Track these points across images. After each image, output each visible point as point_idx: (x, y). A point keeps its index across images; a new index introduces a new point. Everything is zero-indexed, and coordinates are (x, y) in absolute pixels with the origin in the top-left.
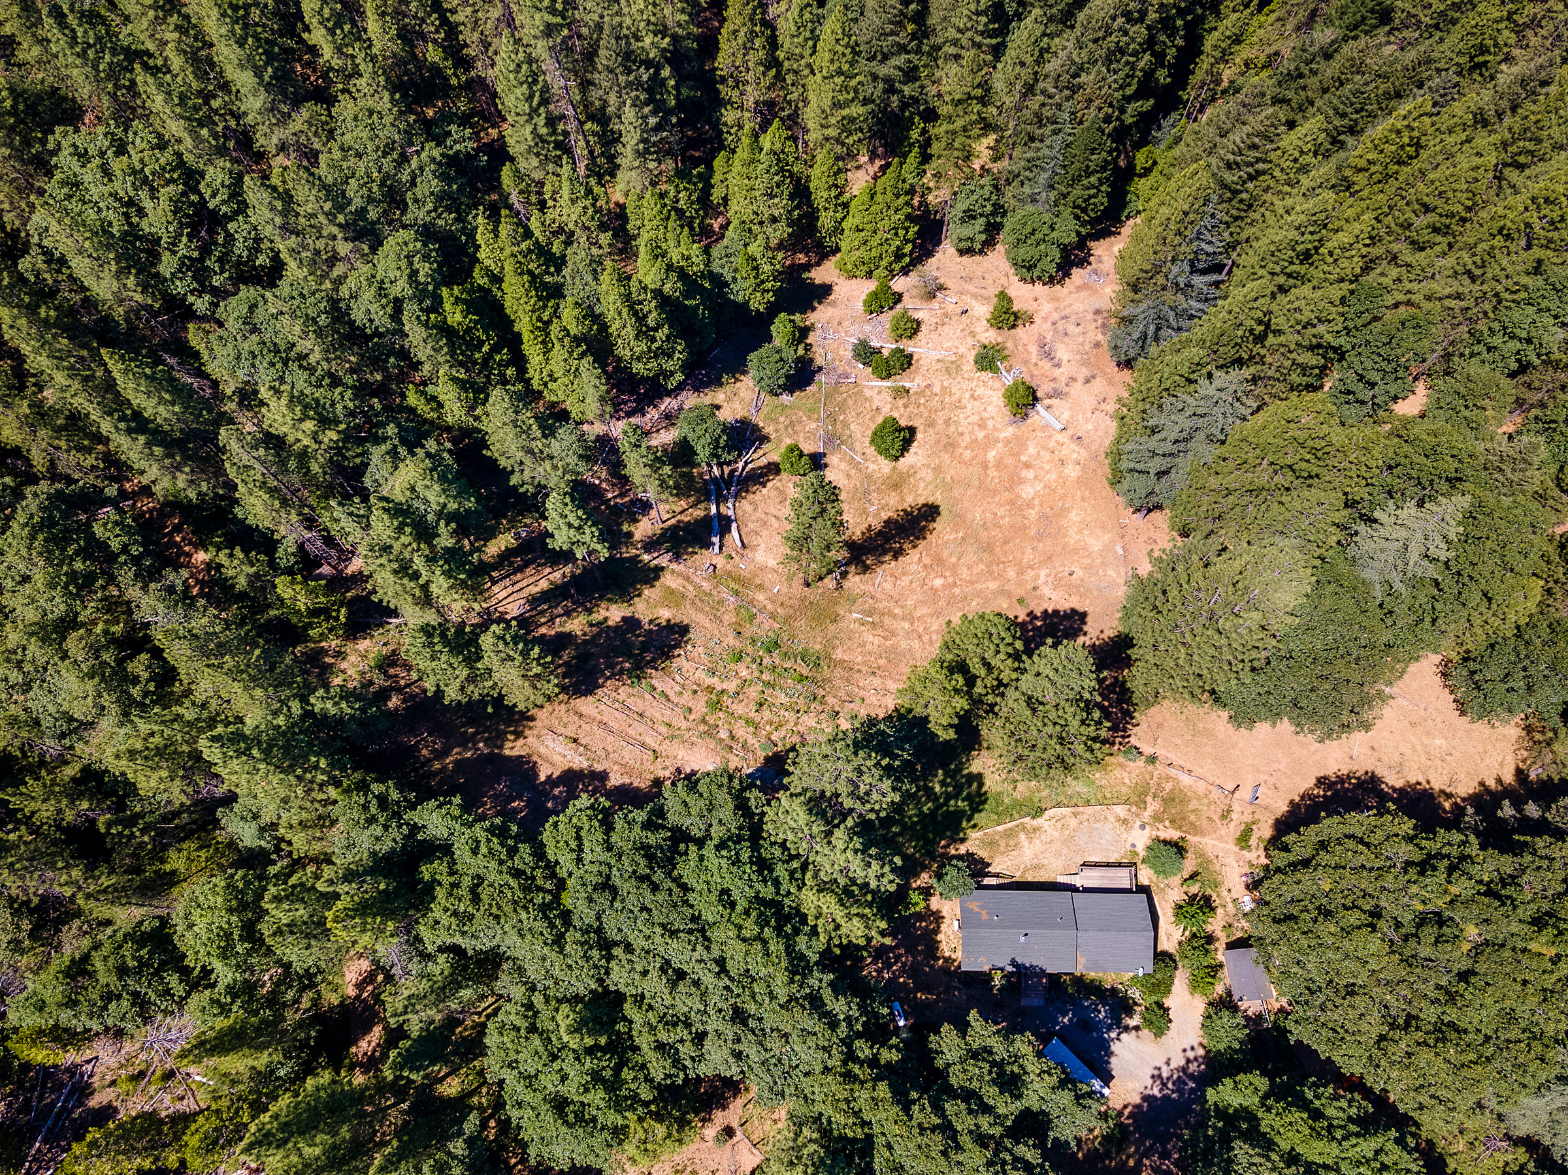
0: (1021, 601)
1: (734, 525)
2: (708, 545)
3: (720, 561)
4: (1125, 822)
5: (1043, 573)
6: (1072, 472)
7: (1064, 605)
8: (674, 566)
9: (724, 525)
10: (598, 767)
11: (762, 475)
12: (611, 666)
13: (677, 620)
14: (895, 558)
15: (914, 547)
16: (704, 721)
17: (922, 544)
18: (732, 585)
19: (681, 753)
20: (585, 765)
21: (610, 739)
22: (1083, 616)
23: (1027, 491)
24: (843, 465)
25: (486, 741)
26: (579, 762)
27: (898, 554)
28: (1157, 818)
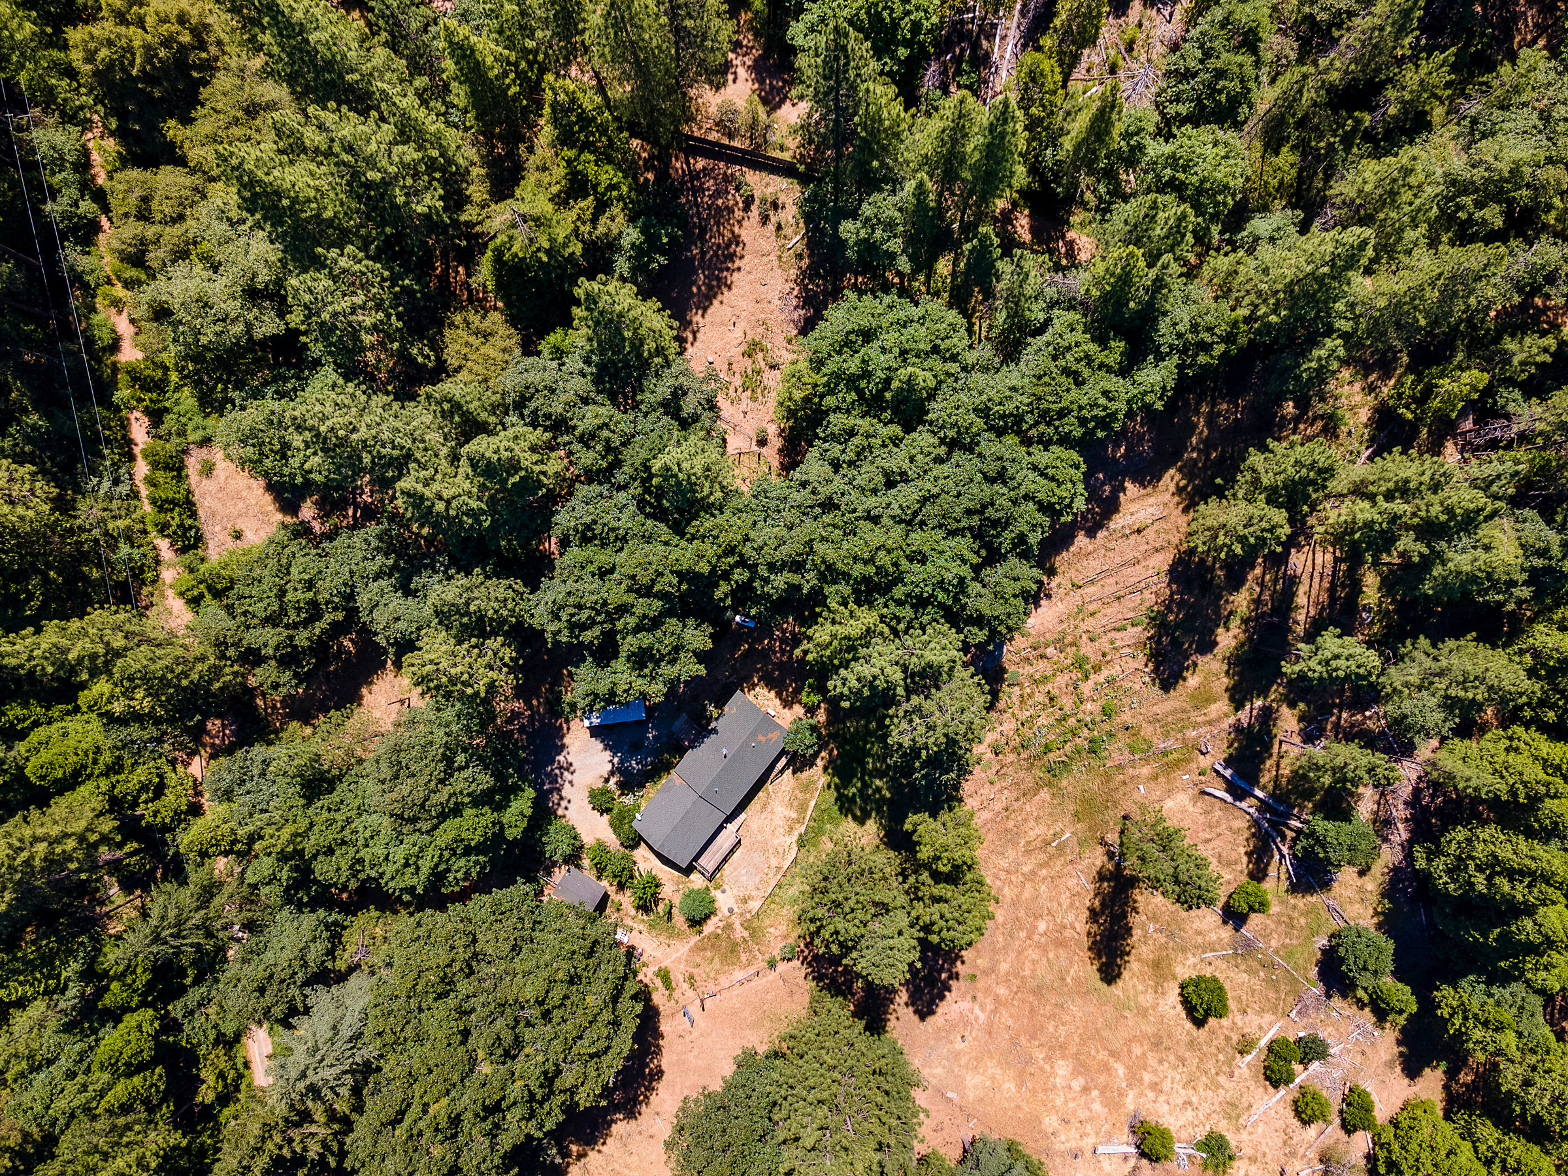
0: (973, 978)
1: (1229, 799)
2: (1228, 763)
3: (1205, 762)
4: (745, 901)
5: (982, 1017)
6: (1050, 1122)
7: (942, 1008)
8: (1232, 720)
9: (1238, 791)
10: (1101, 534)
11: (1259, 860)
12: (1181, 604)
13: (1179, 687)
14: (1092, 910)
15: (1089, 934)
16: (1074, 644)
17: (1086, 942)
18: (1175, 756)
19: (1061, 607)
20: (1112, 525)
21: (1118, 560)
22: (923, 1018)
23: (1063, 1069)
24: (1213, 937)
25: (1195, 461)
26: (1117, 522)
27: (1094, 915)
28: (729, 927)
